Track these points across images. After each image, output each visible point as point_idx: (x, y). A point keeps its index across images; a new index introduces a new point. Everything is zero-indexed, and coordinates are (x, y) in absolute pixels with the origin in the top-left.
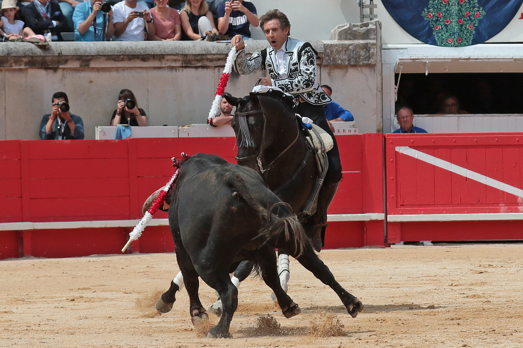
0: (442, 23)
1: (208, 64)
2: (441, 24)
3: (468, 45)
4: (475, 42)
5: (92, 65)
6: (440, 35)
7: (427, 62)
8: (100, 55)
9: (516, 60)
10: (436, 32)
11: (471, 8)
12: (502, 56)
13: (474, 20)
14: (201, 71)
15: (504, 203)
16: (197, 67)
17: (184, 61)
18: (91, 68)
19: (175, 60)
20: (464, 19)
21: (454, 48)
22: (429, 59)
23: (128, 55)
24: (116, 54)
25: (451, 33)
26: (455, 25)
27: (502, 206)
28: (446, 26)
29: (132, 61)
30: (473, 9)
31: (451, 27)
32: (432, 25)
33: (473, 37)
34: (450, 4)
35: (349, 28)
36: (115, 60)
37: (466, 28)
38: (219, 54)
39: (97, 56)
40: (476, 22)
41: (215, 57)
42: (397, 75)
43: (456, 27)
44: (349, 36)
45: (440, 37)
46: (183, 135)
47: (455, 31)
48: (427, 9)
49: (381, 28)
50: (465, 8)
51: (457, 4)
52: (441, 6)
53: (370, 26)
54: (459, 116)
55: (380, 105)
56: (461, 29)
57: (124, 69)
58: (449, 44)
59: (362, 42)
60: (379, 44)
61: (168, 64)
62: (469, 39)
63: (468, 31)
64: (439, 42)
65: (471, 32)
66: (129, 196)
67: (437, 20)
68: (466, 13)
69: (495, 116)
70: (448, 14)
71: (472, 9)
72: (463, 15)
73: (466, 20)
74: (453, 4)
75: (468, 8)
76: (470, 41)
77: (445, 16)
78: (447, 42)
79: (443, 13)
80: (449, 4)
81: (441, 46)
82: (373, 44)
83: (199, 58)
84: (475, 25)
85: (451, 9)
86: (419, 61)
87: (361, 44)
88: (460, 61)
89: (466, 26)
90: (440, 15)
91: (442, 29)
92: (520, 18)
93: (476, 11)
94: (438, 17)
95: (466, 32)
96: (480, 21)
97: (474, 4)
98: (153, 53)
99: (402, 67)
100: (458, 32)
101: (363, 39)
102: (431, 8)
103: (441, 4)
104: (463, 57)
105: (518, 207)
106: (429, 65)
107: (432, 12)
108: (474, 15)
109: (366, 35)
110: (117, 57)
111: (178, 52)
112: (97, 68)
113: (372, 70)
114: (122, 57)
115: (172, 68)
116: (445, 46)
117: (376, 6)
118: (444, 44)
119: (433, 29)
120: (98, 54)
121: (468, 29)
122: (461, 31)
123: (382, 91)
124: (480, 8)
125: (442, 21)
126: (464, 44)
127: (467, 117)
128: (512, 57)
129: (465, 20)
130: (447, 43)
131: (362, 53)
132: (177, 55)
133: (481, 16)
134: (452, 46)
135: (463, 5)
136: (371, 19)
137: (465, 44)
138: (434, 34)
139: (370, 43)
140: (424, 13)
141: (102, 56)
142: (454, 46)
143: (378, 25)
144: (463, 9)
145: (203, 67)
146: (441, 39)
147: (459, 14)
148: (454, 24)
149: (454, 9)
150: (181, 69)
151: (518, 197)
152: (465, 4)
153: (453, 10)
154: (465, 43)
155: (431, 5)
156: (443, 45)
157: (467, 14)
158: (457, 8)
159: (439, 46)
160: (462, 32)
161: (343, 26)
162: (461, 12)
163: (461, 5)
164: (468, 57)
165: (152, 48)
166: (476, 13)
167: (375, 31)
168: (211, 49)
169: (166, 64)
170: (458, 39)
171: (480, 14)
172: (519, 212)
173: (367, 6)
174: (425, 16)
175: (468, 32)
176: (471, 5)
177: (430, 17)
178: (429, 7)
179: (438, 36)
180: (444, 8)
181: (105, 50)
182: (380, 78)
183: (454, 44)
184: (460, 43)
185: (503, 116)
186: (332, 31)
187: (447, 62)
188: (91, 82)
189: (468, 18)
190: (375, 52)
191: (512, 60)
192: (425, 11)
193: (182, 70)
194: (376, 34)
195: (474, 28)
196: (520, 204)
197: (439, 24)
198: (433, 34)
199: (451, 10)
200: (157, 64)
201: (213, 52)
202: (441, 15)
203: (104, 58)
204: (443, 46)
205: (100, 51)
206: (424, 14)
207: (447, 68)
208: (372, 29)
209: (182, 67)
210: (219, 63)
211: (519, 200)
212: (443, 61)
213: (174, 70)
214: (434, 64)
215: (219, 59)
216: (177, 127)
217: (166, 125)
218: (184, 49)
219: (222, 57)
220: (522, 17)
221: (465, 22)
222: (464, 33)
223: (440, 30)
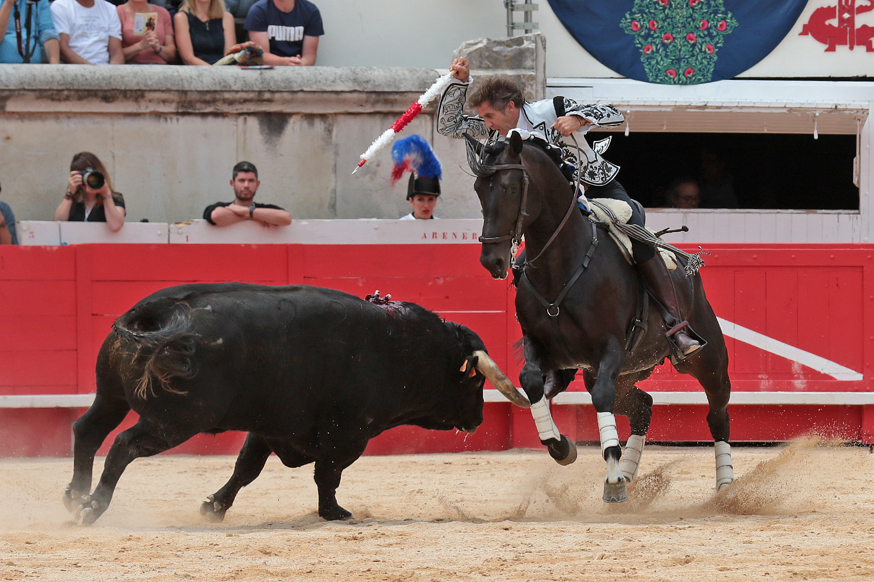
0: (658, 41)
1: (225, 108)
2: (655, 43)
3: (705, 82)
5: (11, 107)
6: (653, 62)
7: (628, 111)
8: (24, 89)
9: (791, 110)
10: (647, 56)
11: (711, 14)
12: (767, 103)
13: (716, 36)
14: (212, 123)
15: (767, 373)
16: (204, 115)
17: (181, 103)
18: (9, 113)
19: (164, 101)
20: (698, 33)
21: (679, 86)
22: (632, 106)
23: (77, 91)
24: (55, 88)
25: (673, 60)
26: (681, 43)
27: (763, 379)
28: (665, 46)
29: (84, 102)
30: (714, 17)
31: (674, 48)
32: (640, 43)
33: (715, 67)
34: (674, 6)
35: (486, 48)
36: (53, 99)
37: (701, 50)
38: (246, 91)
39: (19, 90)
40: (719, 39)
41: (239, 95)
43: (683, 49)
44: (486, 62)
45: (653, 67)
46: (178, 239)
47: (682, 56)
48: (630, 15)
49: (545, 48)
50: (701, 13)
51: (685, 6)
52: (656, 9)
53: (526, 44)
54: (686, 213)
56: (692, 51)
57: (69, 115)
58: (670, 78)
60: (540, 78)
61: (152, 108)
62: (706, 71)
63: (704, 56)
64: (652, 75)
65: (711, 58)
66: (76, 350)
68: (701, 23)
69: (752, 213)
70: (669, 24)
71: (712, 16)
72: (696, 27)
73: (702, 35)
74: (679, 6)
75: (706, 13)
76: (709, 74)
77: (662, 27)
78: (667, 76)
79: (661, 23)
80: (671, 5)
81: (656, 83)
82: (532, 78)
83: (208, 97)
84: (718, 45)
85: (674, 14)
88: (689, 110)
89: (702, 47)
90: (654, 25)
91: (658, 51)
92: (801, 34)
93: (720, 20)
94: (650, 30)
95: (702, 57)
96: (727, 38)
97: (717, 6)
98: (123, 88)
100: (687, 57)
101: (512, 68)
102: (638, 13)
103: (657, 6)
104: (693, 104)
105: (793, 381)
106: (632, 117)
107: (640, 20)
108: (716, 26)
109: (517, 60)
110: (57, 94)
111: (169, 86)
112: (18, 113)
114: (66, 93)
115: (158, 115)
116: (662, 82)
117: (536, 7)
118: (660, 78)
119: (641, 51)
120: (21, 87)
121: (705, 52)
122: (693, 55)
124: (727, 14)
125: (658, 37)
126: (697, 80)
127: (700, 215)
128: (783, 106)
129: (700, 36)
130: (666, 78)
132: (168, 91)
133: (729, 28)
134: (675, 83)
135: (696, 8)
136: (526, 32)
137: (700, 80)
138: (642, 59)
139: (524, 76)
140: (625, 21)
141: (29, 90)
142: (678, 84)
143: (539, 42)
145: (216, 114)
146: (656, 69)
147: (689, 23)
149: (680, 14)
150: (175, 118)
151: (793, 362)
152: (700, 6)
153: (678, 17)
154: (699, 77)
155: (637, 6)
156: (658, 81)
157: (703, 25)
158: (685, 13)
159: (652, 82)
160: (694, 58)
161: (476, 44)
162: (694, 20)
164: (704, 104)
165: (122, 77)
166: (721, 23)
167: (533, 53)
168: (231, 82)
169: (147, 107)
170: (688, 70)
171: (728, 26)
172: (792, 391)
173: (518, 9)
174: (626, 27)
175: (705, 58)
176: (712, 9)
177: (635, 29)
178: (633, 10)
179: (650, 64)
180: (661, 13)
181: (35, 80)
183: (679, 80)
184: (690, 78)
185: (766, 213)
186: (455, 52)
187: (665, 112)
188: (8, 138)
189: (706, 33)
190: (533, 92)
191: (785, 111)
192: (626, 19)
193: (178, 120)
194: (535, 60)
195: (717, 50)
196: (796, 376)
197: (652, 42)
198: (640, 60)
199: (675, 18)
200: (130, 107)
201: (235, 88)
202: (656, 26)
203: (32, 94)
204: (659, 83)
205: (25, 82)
206: (624, 23)
207: (665, 123)
208: (528, 49)
209: (177, 114)
210: (246, 108)
211: (795, 368)
212: (659, 109)
213: (162, 120)
214: (640, 115)
215: (246, 101)
216: (166, 224)
217: (145, 221)
218: (182, 80)
219: (251, 95)
220: (805, 31)
221: (700, 40)
222: (697, 59)
223: (653, 51)
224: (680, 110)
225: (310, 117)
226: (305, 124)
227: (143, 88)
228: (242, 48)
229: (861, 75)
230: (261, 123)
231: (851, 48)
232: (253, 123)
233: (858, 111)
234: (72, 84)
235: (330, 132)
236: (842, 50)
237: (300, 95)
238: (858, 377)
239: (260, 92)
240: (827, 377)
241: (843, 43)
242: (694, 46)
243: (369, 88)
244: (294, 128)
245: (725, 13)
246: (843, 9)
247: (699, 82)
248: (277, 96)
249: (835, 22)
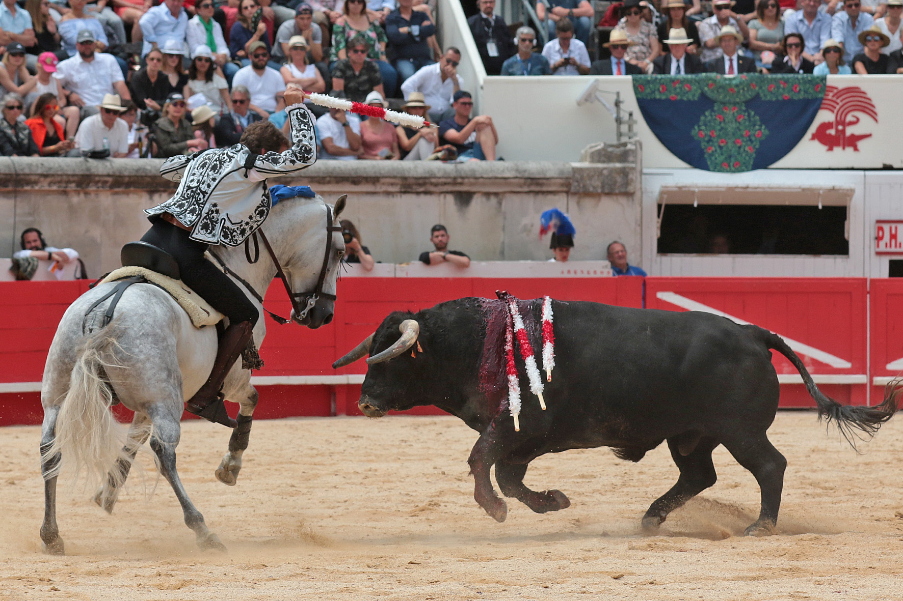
0: (716, 144)
1: (432, 189)
2: (714, 145)
3: (747, 171)
4: (756, 167)
6: (713, 158)
7: (696, 190)
8: (301, 177)
9: (804, 190)
10: (709, 154)
11: (751, 126)
12: (788, 185)
13: (755, 141)
14: (424, 198)
16: (418, 193)
17: (403, 186)
19: (392, 184)
20: (743, 139)
21: (730, 173)
22: (699, 187)
23: (335, 177)
24: (321, 175)
25: (726, 156)
26: (732, 145)
28: (721, 148)
29: (340, 185)
30: (753, 128)
31: (727, 149)
32: (704, 146)
33: (754, 161)
34: (727, 121)
35: (604, 149)
36: (319, 183)
37: (744, 150)
38: (446, 178)
40: (757, 143)
41: (441, 180)
42: (659, 206)
43: (733, 149)
44: (603, 158)
45: (713, 161)
46: (401, 274)
47: (732, 154)
48: (698, 127)
49: (641, 148)
50: (744, 126)
51: (734, 121)
52: (715, 123)
53: (629, 147)
54: (734, 257)
55: (639, 242)
56: (738, 151)
57: (330, 193)
58: (724, 168)
59: (618, 165)
60: (639, 168)
61: (384, 188)
62: (748, 163)
64: (713, 167)
66: (335, 347)
67: (708, 141)
70: (723, 133)
72: (741, 135)
74: (730, 121)
75: (748, 126)
76: (749, 166)
77: (719, 135)
79: (718, 132)
80: (724, 121)
81: (715, 171)
82: (633, 169)
83: (421, 181)
84: (756, 147)
85: (727, 126)
86: (687, 189)
87: (618, 168)
88: (737, 190)
89: (745, 148)
91: (716, 151)
92: (810, 139)
93: (757, 130)
94: (711, 137)
95: (745, 154)
96: (761, 142)
97: (755, 121)
98: (365, 175)
99: (665, 196)
100: (735, 154)
101: (620, 161)
102: (703, 126)
103: (716, 121)
104: (740, 186)
106: (699, 194)
107: (704, 130)
108: (754, 134)
109: (623, 157)
110: (322, 180)
111: (395, 174)
113: (631, 199)
114: (328, 179)
115: (388, 193)
116: (719, 171)
117: (635, 122)
119: (705, 150)
121: (747, 152)
122: (739, 153)
123: (641, 225)
125: (716, 141)
126: (741, 169)
127: (744, 258)
128: (799, 187)
129: (744, 141)
130: (722, 168)
131: (619, 179)
132: (395, 177)
133: (763, 136)
134: (727, 172)
135: (741, 122)
136: (630, 138)
137: (743, 169)
138: (706, 156)
139: (628, 168)
143: (638, 146)
144: (741, 128)
145: (426, 193)
146: (715, 163)
147: (737, 133)
148: (730, 145)
149: (731, 127)
150: (399, 195)
151: (805, 355)
152: (744, 121)
153: (729, 128)
155: (702, 121)
156: (717, 170)
157: (746, 133)
158: (734, 126)
159: (713, 171)
160: (740, 155)
161: (596, 146)
162: (740, 131)
163: (739, 123)
164: (746, 186)
165: (365, 168)
166: (757, 132)
167: (634, 152)
168: (436, 171)
169: (381, 188)
170: (736, 163)
171: (763, 134)
173: (624, 123)
174: (695, 135)
175: (747, 155)
176: (752, 123)
177: (701, 136)
178: (700, 124)
179: (710, 159)
180: (718, 125)
182: (639, 209)
183: (730, 169)
184: (737, 168)
186: (583, 151)
187: (720, 191)
189: (748, 139)
190: (634, 178)
191: (800, 190)
192: (695, 129)
193: (401, 196)
194: (635, 156)
195: (755, 150)
197: (712, 145)
198: (704, 157)
199: (727, 129)
200: (369, 188)
201: (438, 175)
202: (715, 134)
203: (306, 180)
204: (717, 172)
206: (693, 132)
207: (721, 198)
208: (630, 150)
209: (401, 192)
210: (445, 188)
211: (806, 360)
212: (716, 189)
213: (391, 196)
214: (704, 193)
215: (445, 184)
216: (393, 265)
217: (380, 262)
218: (404, 170)
219: (449, 180)
220: (814, 137)
221: (744, 144)
222: (742, 156)
223: (713, 152)
224: (731, 190)
225: (488, 195)
226: (484, 199)
227: (378, 175)
228: (443, 149)
229: (850, 166)
230: (456, 199)
231: (844, 148)
232: (450, 199)
233: (848, 190)
234: (332, 173)
235: (500, 203)
236: (838, 150)
237: (481, 180)
238: (847, 365)
239: (455, 178)
240: (827, 365)
241: (838, 145)
242: (740, 147)
243: (526, 175)
244: (477, 203)
245: (761, 126)
246: (838, 123)
247: (743, 171)
248: (466, 180)
249: (832, 132)
